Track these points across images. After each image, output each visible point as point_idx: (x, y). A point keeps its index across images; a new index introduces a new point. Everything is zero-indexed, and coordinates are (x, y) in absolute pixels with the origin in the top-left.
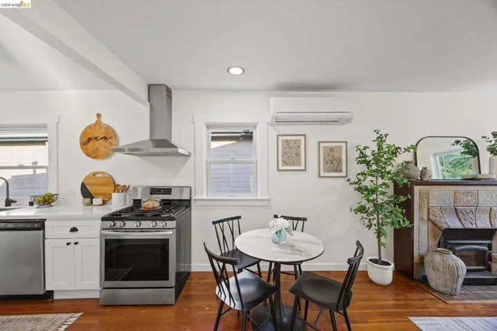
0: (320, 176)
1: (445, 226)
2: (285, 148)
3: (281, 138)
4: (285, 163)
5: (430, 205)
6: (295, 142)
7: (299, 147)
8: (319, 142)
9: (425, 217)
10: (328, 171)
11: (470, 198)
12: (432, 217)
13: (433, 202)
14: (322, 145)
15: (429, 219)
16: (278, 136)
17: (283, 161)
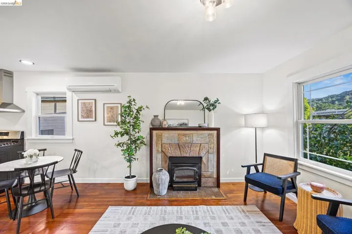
0: (104, 125)
1: (170, 155)
2: (83, 108)
3: (80, 101)
4: (83, 117)
5: (163, 142)
6: (89, 103)
7: (91, 107)
8: (104, 104)
9: (160, 150)
10: (110, 122)
11: (187, 138)
12: (164, 150)
13: (165, 141)
14: (106, 105)
15: (162, 151)
16: (78, 100)
17: (82, 116)
